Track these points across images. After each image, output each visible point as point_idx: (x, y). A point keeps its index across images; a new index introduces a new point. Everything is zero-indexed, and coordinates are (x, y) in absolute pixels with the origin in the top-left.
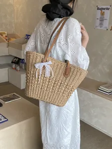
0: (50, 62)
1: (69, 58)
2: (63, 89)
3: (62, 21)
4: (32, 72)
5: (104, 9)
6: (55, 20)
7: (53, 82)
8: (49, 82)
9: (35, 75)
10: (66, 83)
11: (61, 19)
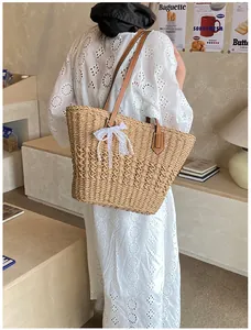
0: (123, 126)
1: (156, 114)
2: (156, 177)
3: (136, 38)
4: (87, 150)
5: (174, 8)
6: (121, 35)
7: (134, 165)
8: (126, 166)
9: (96, 156)
10: (159, 166)
11: (134, 34)
